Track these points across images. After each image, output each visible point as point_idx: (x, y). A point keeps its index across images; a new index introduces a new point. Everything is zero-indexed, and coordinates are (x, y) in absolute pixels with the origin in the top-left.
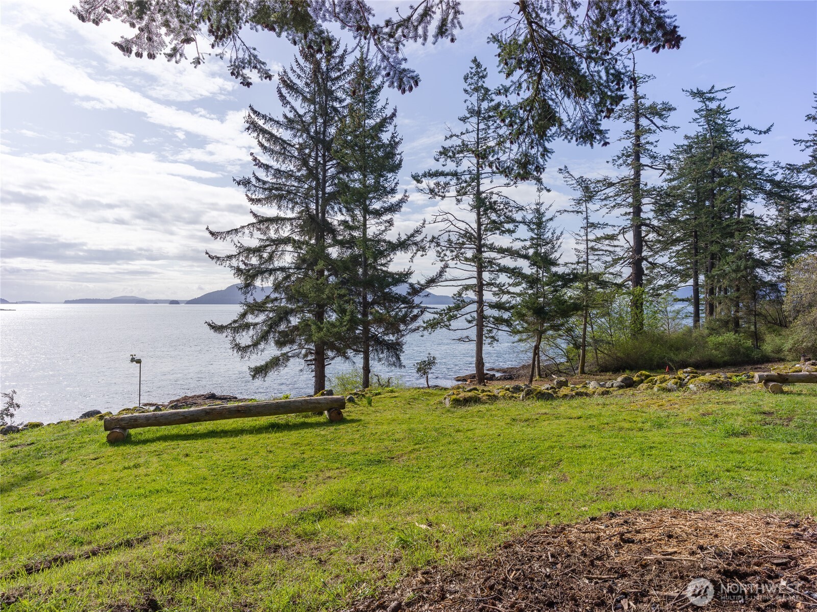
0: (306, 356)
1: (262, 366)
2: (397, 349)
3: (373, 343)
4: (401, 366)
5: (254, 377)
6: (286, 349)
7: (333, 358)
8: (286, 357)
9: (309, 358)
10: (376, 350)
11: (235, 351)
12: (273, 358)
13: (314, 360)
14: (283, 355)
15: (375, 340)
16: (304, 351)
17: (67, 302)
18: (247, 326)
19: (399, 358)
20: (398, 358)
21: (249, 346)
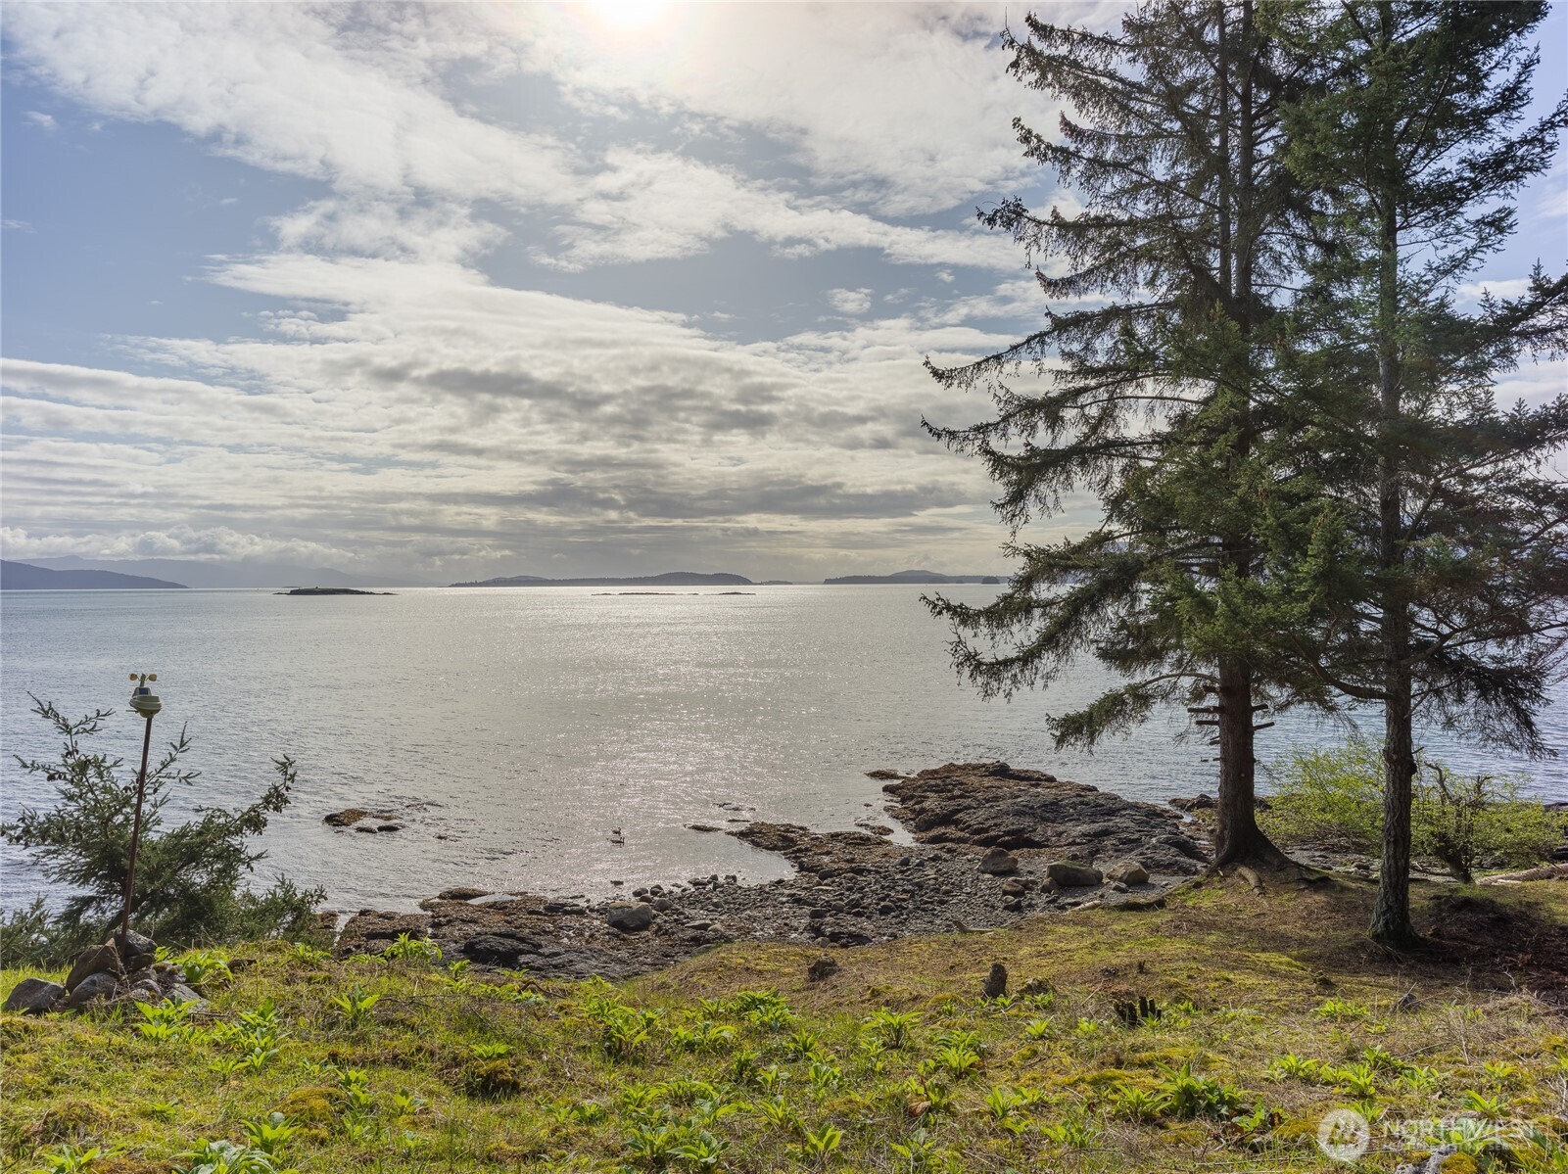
0: (1198, 695)
1: (1081, 716)
2: (1520, 693)
3: (1423, 666)
4: (1536, 748)
5: (1060, 741)
6: (1141, 675)
7: (1283, 708)
8: (1141, 698)
9: (1205, 704)
10: (1438, 693)
11: (967, 672)
12: (1107, 697)
13: (1216, 709)
14: (1133, 690)
15: (1430, 661)
16: (1187, 682)
17: (828, 582)
18: (1027, 608)
19: (1529, 724)
20: (1526, 722)
21: (1007, 663)
